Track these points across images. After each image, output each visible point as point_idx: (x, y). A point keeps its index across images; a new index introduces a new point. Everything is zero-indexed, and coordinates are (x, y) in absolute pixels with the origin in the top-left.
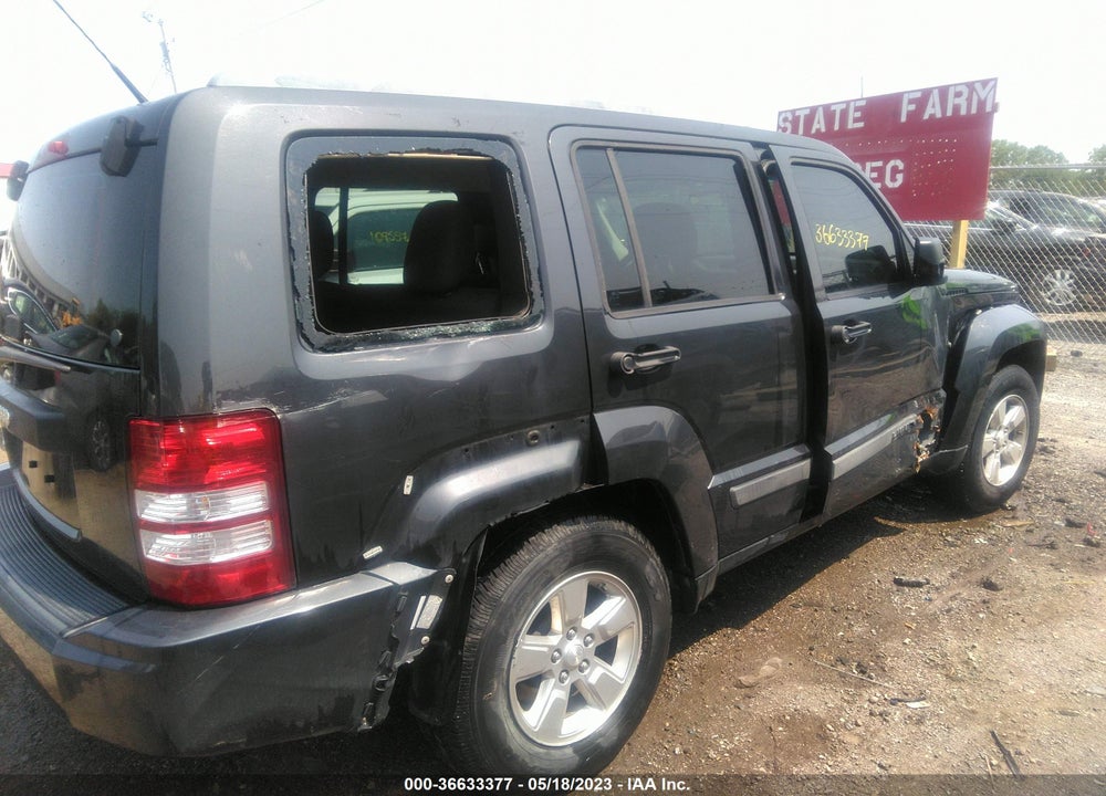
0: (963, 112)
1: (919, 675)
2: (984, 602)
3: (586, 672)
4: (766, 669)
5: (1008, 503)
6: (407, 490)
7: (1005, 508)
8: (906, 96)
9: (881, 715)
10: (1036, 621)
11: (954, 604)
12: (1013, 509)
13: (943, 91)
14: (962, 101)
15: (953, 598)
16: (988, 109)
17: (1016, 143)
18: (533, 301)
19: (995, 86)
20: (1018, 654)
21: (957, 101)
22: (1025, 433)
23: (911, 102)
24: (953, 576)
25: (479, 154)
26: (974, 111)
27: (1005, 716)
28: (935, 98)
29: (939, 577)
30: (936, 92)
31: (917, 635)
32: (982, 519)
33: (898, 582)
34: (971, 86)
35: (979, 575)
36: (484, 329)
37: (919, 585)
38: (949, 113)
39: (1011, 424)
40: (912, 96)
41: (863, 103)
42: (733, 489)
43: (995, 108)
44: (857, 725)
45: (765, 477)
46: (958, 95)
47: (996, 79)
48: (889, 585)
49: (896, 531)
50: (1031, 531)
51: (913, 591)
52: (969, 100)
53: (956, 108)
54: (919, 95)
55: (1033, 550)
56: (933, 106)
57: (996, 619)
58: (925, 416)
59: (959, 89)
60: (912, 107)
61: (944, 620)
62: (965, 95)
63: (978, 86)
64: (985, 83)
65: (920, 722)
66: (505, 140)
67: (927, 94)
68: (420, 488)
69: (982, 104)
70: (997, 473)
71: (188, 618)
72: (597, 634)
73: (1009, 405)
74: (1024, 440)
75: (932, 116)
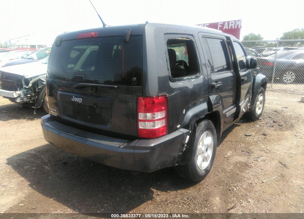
0: (233, 28)
1: (259, 152)
2: (265, 138)
3: (205, 154)
4: (229, 154)
5: (260, 118)
6: (184, 113)
7: (259, 119)
8: (219, 23)
9: (256, 160)
10: (277, 141)
11: (259, 139)
12: (261, 119)
13: (228, 22)
14: (233, 25)
15: (258, 138)
16: (239, 27)
17: (246, 35)
18: (200, 71)
19: (241, 22)
20: (276, 147)
21: (232, 25)
22: (263, 102)
23: (220, 25)
24: (256, 133)
25: (189, 39)
26: (236, 28)
27: (280, 158)
28: (226, 24)
29: (253, 134)
30: (226, 23)
31: (255, 145)
32: (255, 122)
33: (246, 135)
34: (235, 21)
35: (261, 133)
36: (194, 77)
37: (250, 136)
38: (230, 28)
39: (261, 100)
40: (221, 23)
41: (208, 25)
42: (227, 114)
43: (241, 27)
44: (253, 162)
45: (231, 111)
46: (232, 23)
47: (241, 20)
48: (244, 136)
49: (240, 125)
50: (267, 124)
51: (249, 137)
52: (235, 25)
53: (232, 27)
54: (222, 23)
55: (269, 128)
56: (226, 26)
57: (269, 141)
58: (249, 98)
59: (232, 22)
60: (221, 26)
61: (259, 142)
62: (234, 24)
63: (237, 22)
64: (238, 21)
65: (264, 161)
66: (192, 35)
67: (224, 23)
68: (186, 112)
69: (238, 26)
70: (258, 111)
71: (151, 140)
72: (207, 146)
73: (261, 96)
74: (262, 104)
75: (226, 28)
